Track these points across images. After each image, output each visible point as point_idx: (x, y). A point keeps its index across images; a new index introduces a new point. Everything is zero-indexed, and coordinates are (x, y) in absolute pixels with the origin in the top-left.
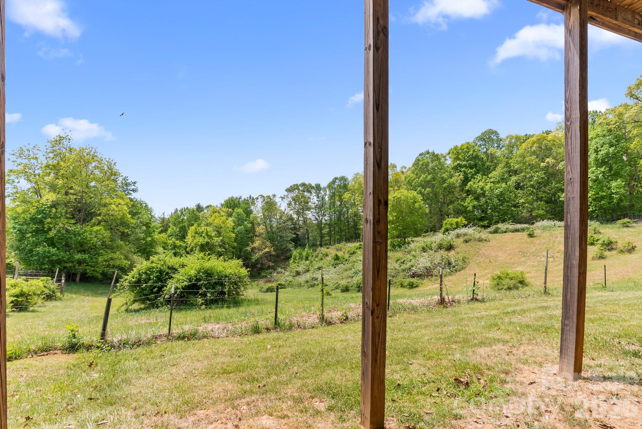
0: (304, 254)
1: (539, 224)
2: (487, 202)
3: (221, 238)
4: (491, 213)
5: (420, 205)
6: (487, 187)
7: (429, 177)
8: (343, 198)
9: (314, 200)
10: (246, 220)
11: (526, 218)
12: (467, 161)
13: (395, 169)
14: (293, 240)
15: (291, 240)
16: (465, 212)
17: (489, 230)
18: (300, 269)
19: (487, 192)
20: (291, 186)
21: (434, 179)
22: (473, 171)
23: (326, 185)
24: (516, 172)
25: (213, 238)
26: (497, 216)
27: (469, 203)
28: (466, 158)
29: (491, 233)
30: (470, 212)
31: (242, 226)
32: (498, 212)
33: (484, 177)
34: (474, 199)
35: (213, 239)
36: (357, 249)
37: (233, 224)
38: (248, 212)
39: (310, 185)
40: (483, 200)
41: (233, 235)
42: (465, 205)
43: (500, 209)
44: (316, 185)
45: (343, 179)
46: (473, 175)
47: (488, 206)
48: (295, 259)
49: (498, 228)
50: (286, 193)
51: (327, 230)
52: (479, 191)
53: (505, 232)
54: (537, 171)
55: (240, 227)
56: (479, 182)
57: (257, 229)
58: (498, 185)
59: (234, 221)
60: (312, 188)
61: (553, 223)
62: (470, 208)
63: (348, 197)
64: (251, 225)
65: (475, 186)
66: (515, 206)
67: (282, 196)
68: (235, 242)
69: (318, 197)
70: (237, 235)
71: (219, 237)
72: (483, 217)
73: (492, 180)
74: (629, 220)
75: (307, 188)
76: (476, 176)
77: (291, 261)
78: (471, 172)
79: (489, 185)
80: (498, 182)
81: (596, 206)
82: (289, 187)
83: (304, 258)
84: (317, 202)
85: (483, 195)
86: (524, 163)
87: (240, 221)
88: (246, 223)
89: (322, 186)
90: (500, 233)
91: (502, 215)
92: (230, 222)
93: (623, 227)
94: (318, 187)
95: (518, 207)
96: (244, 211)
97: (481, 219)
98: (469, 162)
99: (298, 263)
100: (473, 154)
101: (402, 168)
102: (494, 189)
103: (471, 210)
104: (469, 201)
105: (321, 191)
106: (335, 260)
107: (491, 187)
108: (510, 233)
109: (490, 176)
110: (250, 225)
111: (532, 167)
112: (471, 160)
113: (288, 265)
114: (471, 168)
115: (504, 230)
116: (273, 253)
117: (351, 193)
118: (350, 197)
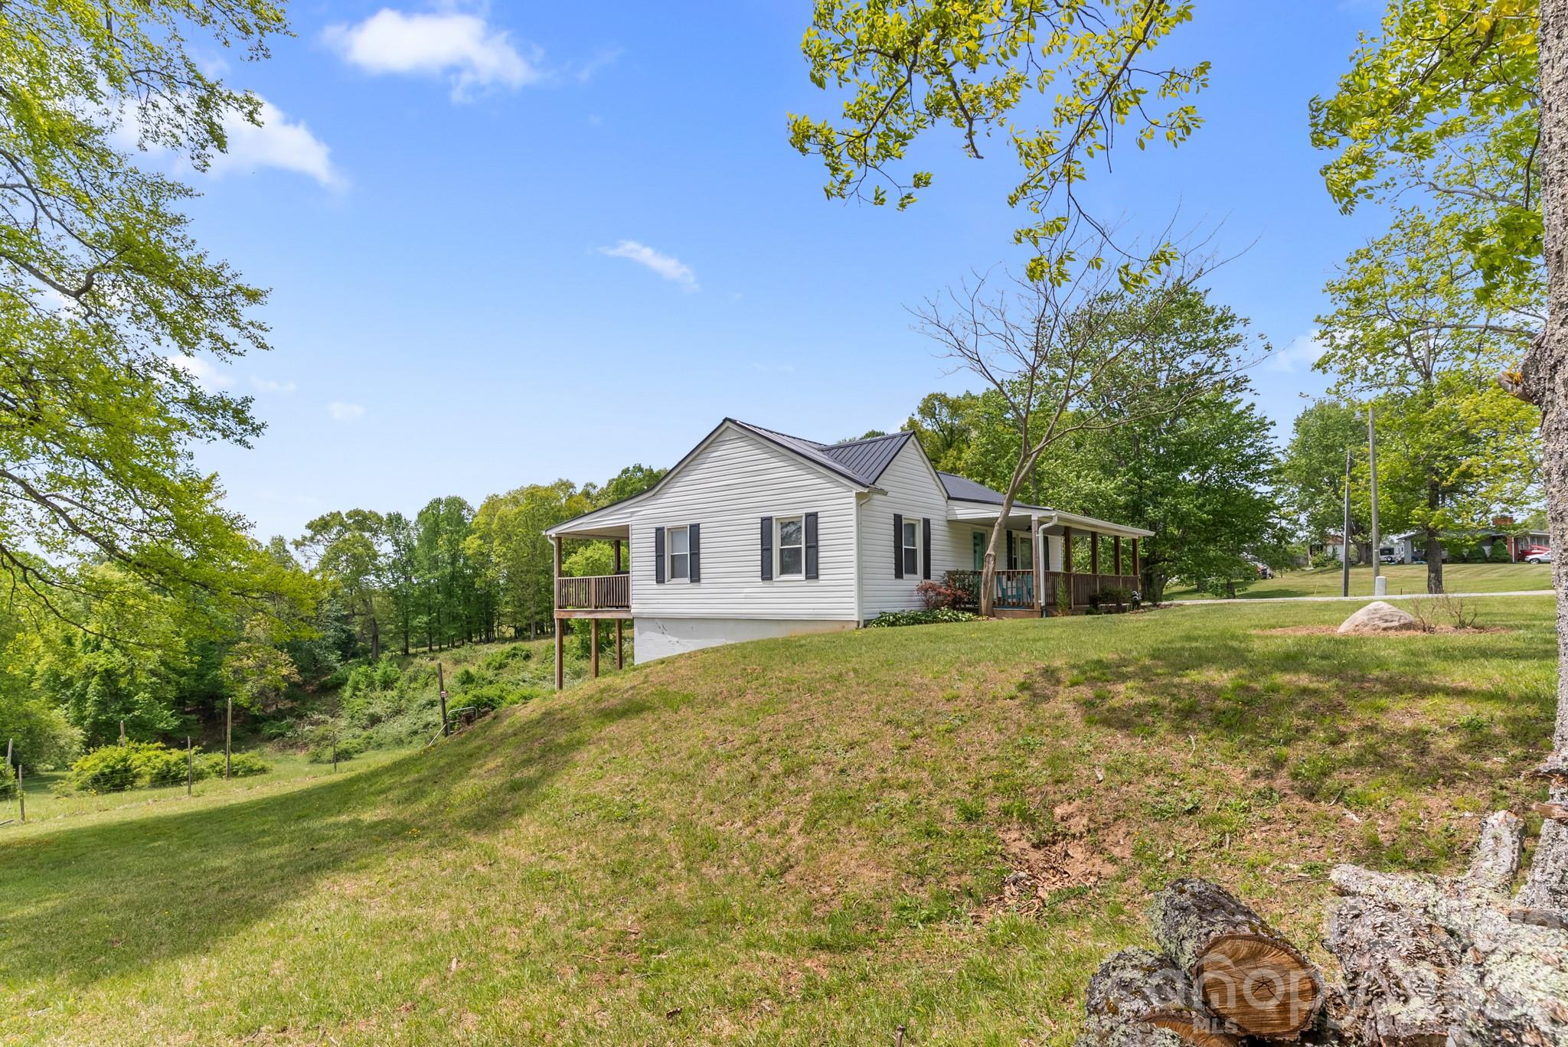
0: (377, 676)
8: (463, 549)
9: (385, 548)
14: (338, 645)
15: (335, 645)
18: (377, 709)
20: (322, 518)
23: (414, 516)
36: (507, 657)
39: (374, 515)
44: (390, 515)
45: (456, 505)
48: (356, 688)
50: (309, 533)
51: (425, 618)
60: (379, 521)
63: (475, 546)
67: (299, 539)
69: (396, 544)
75: (363, 520)
77: (348, 692)
82: (316, 518)
83: (377, 683)
84: (394, 556)
89: (404, 517)
94: (395, 521)
99: (365, 696)
101: (587, 485)
105: (404, 530)
106: (464, 683)
113: (338, 705)
116: (297, 678)
117: (480, 538)
118: (480, 546)
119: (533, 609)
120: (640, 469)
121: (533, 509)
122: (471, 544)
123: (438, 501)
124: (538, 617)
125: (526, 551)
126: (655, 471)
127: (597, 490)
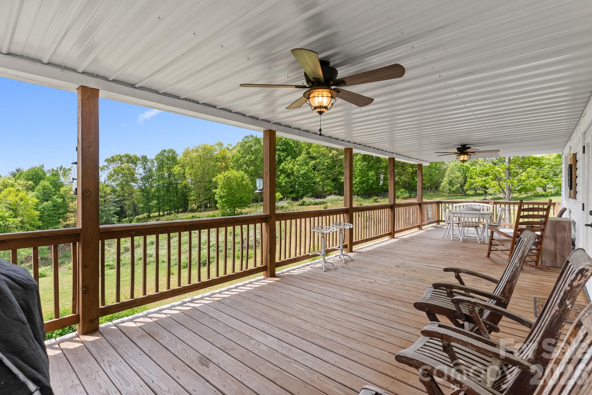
1: (329, 198)
2: (294, 179)
3: (20, 219)
4: (298, 188)
5: (247, 183)
6: (295, 168)
7: (253, 157)
8: (172, 171)
9: (140, 171)
10: (54, 195)
11: (320, 192)
12: (280, 146)
13: (222, 146)
14: (116, 213)
15: (114, 213)
16: (279, 187)
17: (298, 203)
19: (295, 172)
21: (256, 159)
22: (285, 154)
23: (153, 157)
24: (313, 158)
25: (7, 219)
26: (302, 191)
27: (282, 180)
28: (280, 143)
29: (300, 205)
30: (283, 187)
31: (50, 202)
32: (303, 187)
33: (293, 160)
34: (286, 177)
35: (7, 221)
37: (36, 200)
38: (57, 185)
39: (135, 157)
40: (292, 178)
41: (37, 213)
42: (279, 181)
43: (304, 185)
44: (142, 156)
45: (172, 152)
46: (285, 157)
47: (296, 182)
49: (304, 201)
50: (106, 164)
51: (156, 202)
52: (289, 171)
53: (309, 205)
54: (327, 159)
55: (45, 203)
56: (289, 164)
57: (71, 204)
58: (303, 168)
59: (37, 196)
60: (138, 159)
61: (337, 197)
62: (283, 184)
63: (178, 170)
64: (62, 199)
65: (287, 167)
66: (314, 183)
68: (39, 220)
69: (145, 169)
70: (42, 213)
71: (15, 217)
72: (292, 191)
73: (299, 163)
74: (377, 198)
75: (132, 160)
76: (287, 159)
78: (283, 155)
79: (297, 166)
80: (302, 165)
81: (360, 187)
82: (110, 157)
84: (144, 174)
85: (292, 173)
86: (319, 152)
87: (46, 196)
88: (55, 197)
89: (149, 157)
90: (306, 205)
91: (305, 190)
92: (32, 198)
93: (374, 202)
94: (145, 159)
95: (316, 184)
96: (51, 184)
97: (291, 193)
98: (282, 147)
100: (285, 141)
101: (228, 144)
102: (300, 169)
103: (284, 186)
104: (282, 178)
105: (148, 163)
107: (298, 168)
108: (313, 206)
109: (297, 159)
110: (60, 200)
111: (324, 155)
112: (283, 145)
114: (284, 152)
115: (308, 203)
117: (181, 166)
118: (180, 170)
119: (203, 198)
120: (252, 137)
121: (204, 154)
122: (176, 169)
123: (165, 151)
124: (205, 202)
125: (200, 173)
126: (258, 138)
127: (232, 146)
